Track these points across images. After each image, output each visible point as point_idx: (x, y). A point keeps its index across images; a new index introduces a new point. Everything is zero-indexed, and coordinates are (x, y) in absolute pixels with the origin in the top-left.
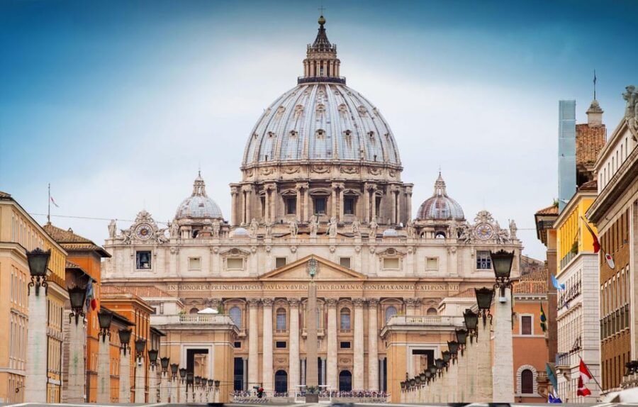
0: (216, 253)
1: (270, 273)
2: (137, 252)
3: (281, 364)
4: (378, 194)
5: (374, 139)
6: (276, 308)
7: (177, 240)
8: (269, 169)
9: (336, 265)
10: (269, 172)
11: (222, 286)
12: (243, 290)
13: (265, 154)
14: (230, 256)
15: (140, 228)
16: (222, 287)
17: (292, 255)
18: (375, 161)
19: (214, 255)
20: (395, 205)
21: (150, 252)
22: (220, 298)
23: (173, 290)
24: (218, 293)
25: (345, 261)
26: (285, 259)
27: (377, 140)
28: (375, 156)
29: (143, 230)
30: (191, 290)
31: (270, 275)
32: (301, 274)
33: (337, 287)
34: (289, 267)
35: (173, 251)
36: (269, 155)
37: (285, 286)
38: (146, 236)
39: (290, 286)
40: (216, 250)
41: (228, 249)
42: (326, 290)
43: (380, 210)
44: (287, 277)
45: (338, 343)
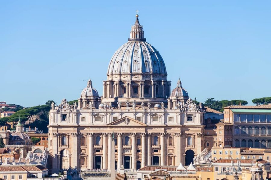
0: (91, 115)
2: (62, 115)
4: (157, 85)
5: (156, 64)
7: (76, 110)
8: (117, 75)
9: (135, 120)
10: (116, 77)
12: (101, 129)
13: (115, 70)
14: (96, 116)
16: (93, 129)
17: (119, 116)
18: (156, 72)
20: (163, 90)
21: (67, 115)
23: (75, 130)
25: (139, 118)
26: (116, 118)
27: (157, 64)
28: (156, 71)
29: (64, 106)
30: (82, 130)
31: (111, 124)
32: (122, 123)
33: (136, 129)
34: (118, 121)
35: (75, 114)
36: (117, 70)
37: (116, 128)
38: (65, 108)
43: (158, 92)
45: (136, 150)
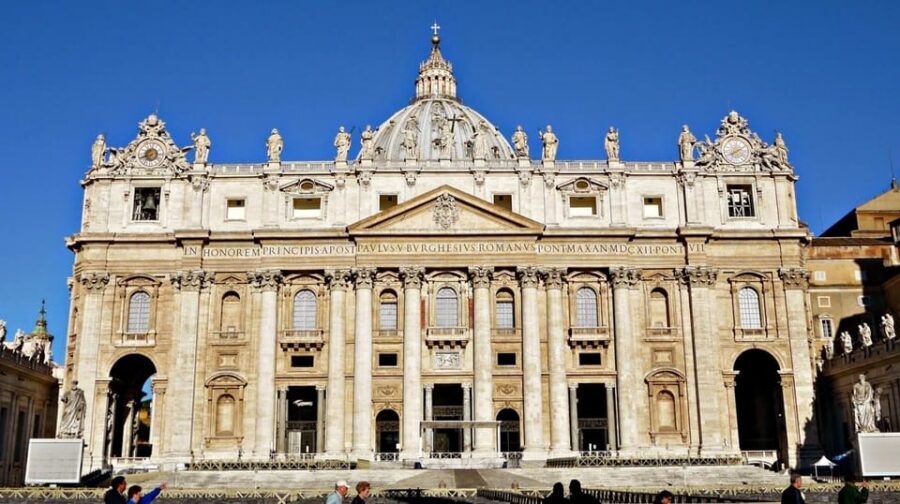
0: (273, 188)
1: (367, 220)
2: (137, 191)
3: (389, 398)
6: (379, 287)
7: (205, 165)
9: (489, 204)
11: (282, 247)
12: (320, 254)
14: (298, 192)
15: (145, 148)
16: (282, 250)
17: (408, 189)
19: (270, 191)
21: (158, 190)
22: (276, 269)
23: (193, 255)
24: (274, 258)
25: (503, 200)
26: (396, 197)
29: (149, 151)
30: (227, 257)
31: (369, 224)
32: (423, 222)
33: (489, 246)
34: (403, 210)
35: (197, 184)
37: (395, 245)
38: (153, 163)
39: (405, 245)
40: (273, 183)
41: (294, 179)
42: (470, 252)
44: (398, 226)
45: (493, 355)
